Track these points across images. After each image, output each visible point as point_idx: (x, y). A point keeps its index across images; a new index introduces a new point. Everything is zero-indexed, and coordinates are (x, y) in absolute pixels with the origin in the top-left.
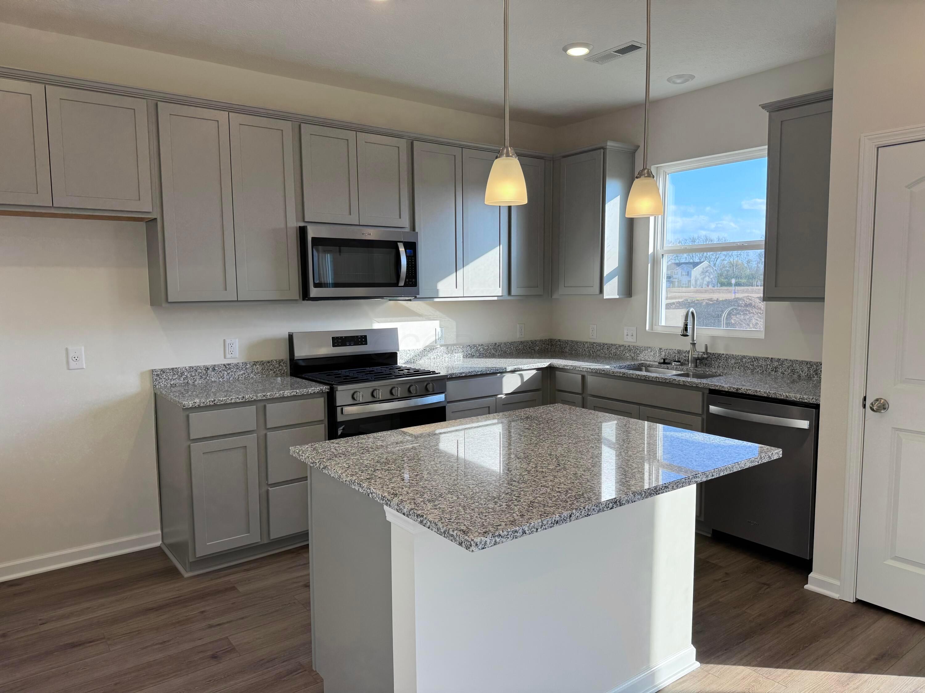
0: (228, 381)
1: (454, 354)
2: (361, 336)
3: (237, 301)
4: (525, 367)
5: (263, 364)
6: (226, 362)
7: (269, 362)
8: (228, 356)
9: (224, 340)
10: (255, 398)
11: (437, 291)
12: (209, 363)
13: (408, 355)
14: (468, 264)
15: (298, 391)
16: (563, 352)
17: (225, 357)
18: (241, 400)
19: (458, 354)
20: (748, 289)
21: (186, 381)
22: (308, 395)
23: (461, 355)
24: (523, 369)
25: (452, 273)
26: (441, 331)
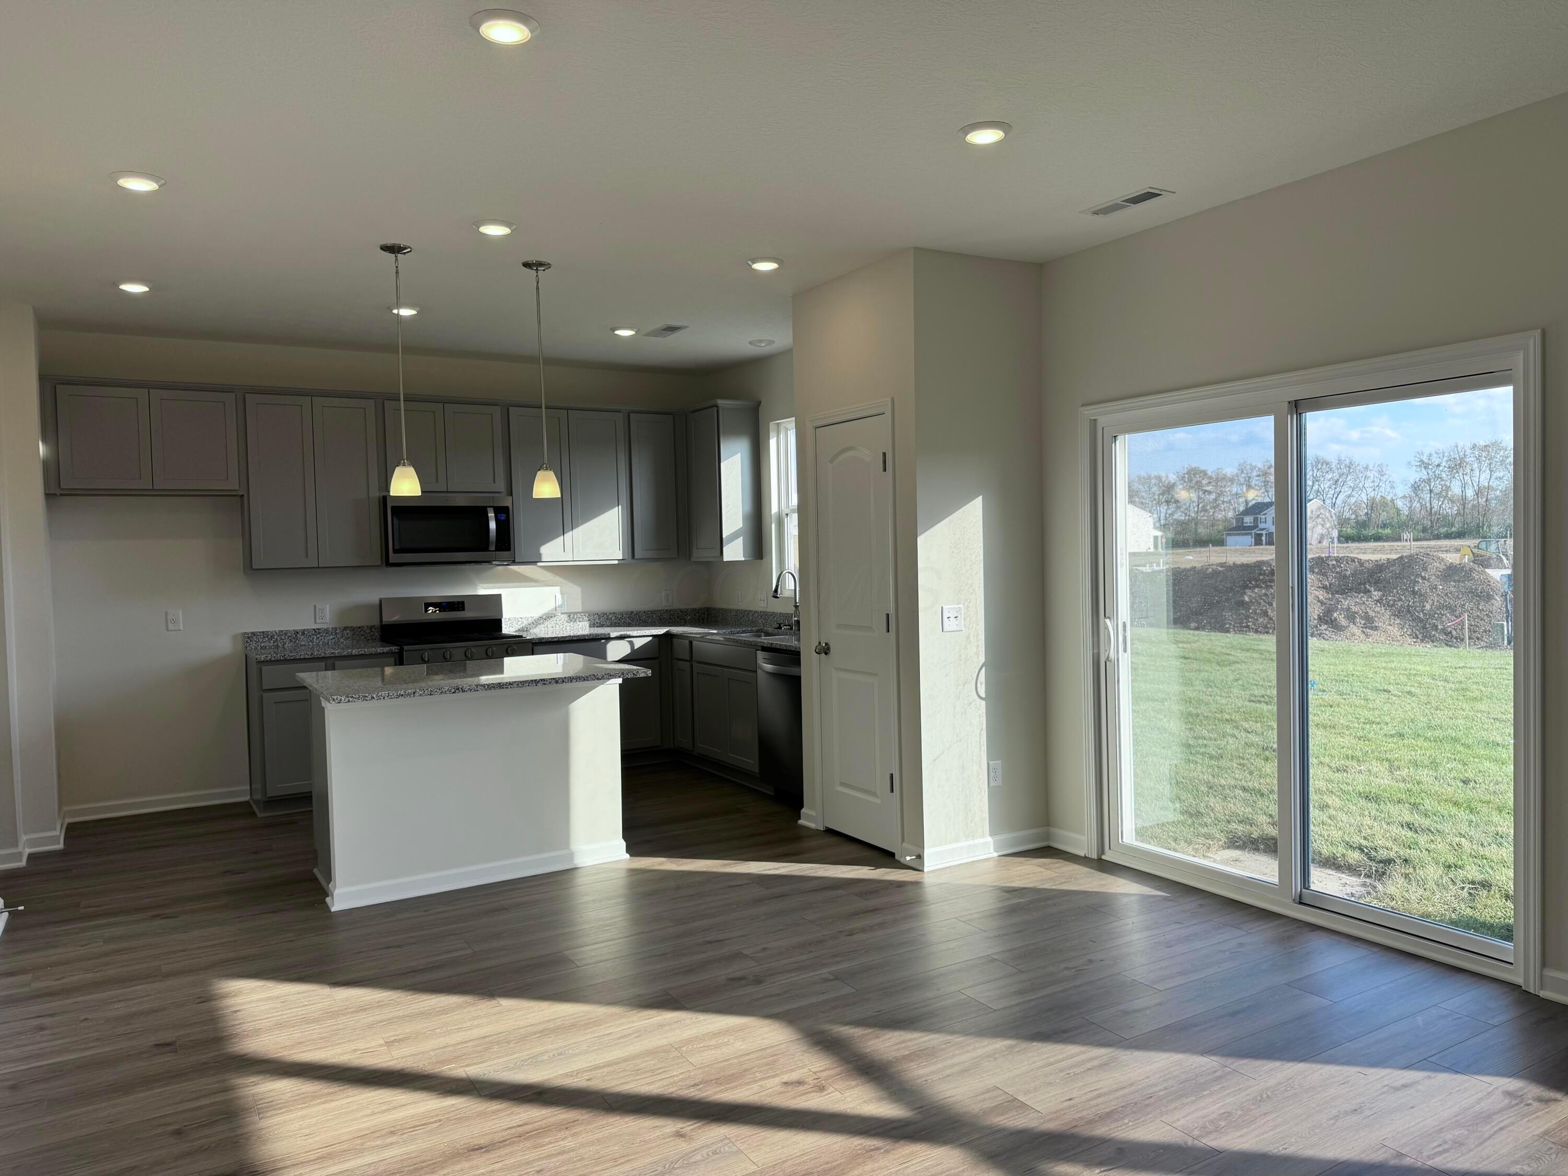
0: (318, 645)
1: (578, 623)
2: (458, 602)
3: (318, 567)
4: (635, 633)
5: (354, 630)
6: (315, 627)
7: (359, 628)
8: (318, 621)
9: (315, 606)
10: (323, 655)
11: (540, 555)
12: (299, 627)
13: (519, 623)
14: (578, 526)
15: (366, 650)
16: (716, 621)
17: (315, 623)
18: (309, 657)
19: (583, 623)
20: (1384, 546)
21: (276, 644)
22: (376, 654)
23: (587, 624)
24: (631, 635)
25: (560, 536)
26: (563, 598)
